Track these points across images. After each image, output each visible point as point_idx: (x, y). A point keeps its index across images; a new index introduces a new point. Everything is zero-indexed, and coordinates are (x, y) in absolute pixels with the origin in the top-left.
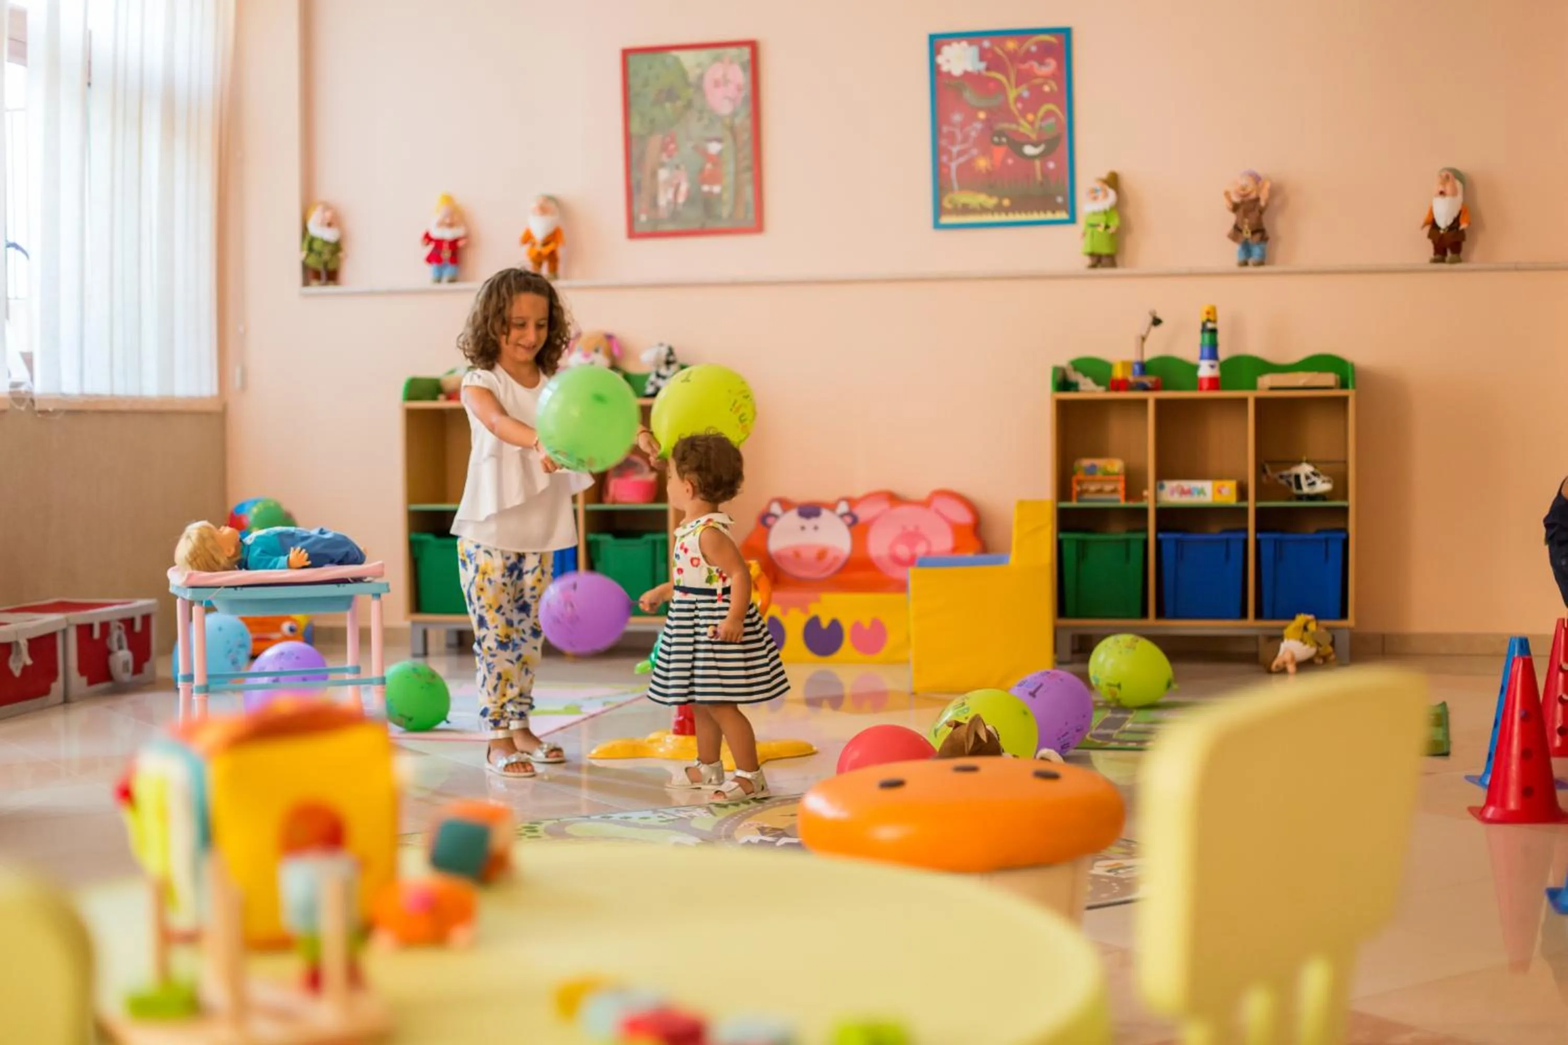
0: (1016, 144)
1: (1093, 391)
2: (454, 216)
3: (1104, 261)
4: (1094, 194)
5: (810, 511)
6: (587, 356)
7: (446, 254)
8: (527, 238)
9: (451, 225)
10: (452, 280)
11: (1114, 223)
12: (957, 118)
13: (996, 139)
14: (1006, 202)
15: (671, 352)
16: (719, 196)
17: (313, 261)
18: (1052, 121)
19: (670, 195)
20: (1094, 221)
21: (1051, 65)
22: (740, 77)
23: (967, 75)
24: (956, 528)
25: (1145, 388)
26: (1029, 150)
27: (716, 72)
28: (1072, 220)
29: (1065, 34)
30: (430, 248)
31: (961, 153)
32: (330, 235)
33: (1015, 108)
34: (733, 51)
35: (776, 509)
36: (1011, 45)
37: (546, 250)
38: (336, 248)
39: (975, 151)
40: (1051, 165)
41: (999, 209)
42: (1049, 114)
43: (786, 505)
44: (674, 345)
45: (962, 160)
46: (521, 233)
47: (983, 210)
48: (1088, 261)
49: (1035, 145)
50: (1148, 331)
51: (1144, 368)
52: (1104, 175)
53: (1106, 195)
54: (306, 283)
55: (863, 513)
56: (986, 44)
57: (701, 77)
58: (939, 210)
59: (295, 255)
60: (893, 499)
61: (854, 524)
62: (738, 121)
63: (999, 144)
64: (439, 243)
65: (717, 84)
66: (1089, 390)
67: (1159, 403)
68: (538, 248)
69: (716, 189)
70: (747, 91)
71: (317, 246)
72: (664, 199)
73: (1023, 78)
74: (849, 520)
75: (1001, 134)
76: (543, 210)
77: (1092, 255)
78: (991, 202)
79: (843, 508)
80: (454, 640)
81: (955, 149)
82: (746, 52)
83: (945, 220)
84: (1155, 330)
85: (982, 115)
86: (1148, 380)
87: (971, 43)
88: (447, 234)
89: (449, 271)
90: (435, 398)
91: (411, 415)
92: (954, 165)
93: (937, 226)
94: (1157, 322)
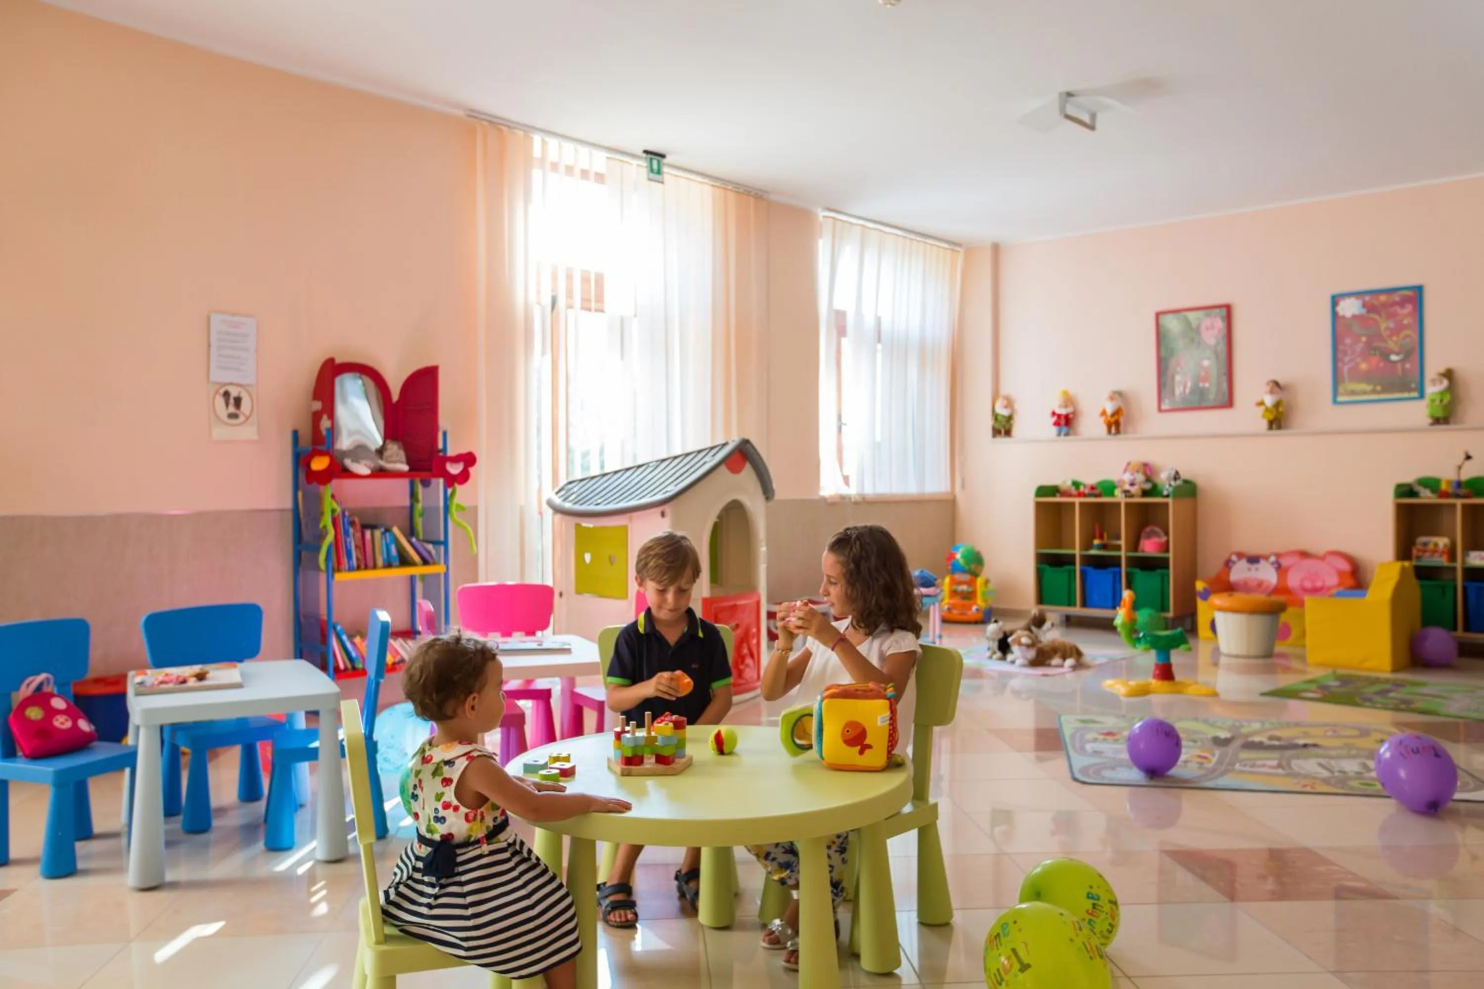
0: (1385, 355)
1: (1429, 498)
2: (1068, 400)
3: (1441, 421)
4: (1433, 381)
5: (1254, 560)
6: (1132, 474)
7: (1063, 422)
8: (1104, 413)
9: (1066, 406)
10: (1067, 434)
11: (1447, 398)
12: (1348, 341)
13: (1372, 352)
14: (1379, 388)
15: (1177, 473)
16: (1208, 389)
17: (997, 426)
18: (1408, 340)
19: (1182, 388)
20: (1433, 397)
21: (1409, 308)
22: (1220, 324)
23: (1354, 317)
24: (1340, 573)
25: (1457, 496)
26: (1394, 358)
27: (1207, 322)
28: (1422, 396)
29: (1419, 290)
30: (1055, 419)
31: (1350, 361)
32: (1005, 412)
33: (1385, 334)
34: (1217, 311)
35: (1234, 558)
36: (1383, 298)
37: (1113, 420)
38: (1010, 418)
39: (1358, 360)
40: (1408, 366)
41: (1374, 392)
42: (1407, 336)
43: (1240, 556)
44: (1178, 470)
45: (1352, 365)
46: (1100, 410)
47: (1365, 393)
48: (1430, 421)
49: (1398, 354)
50: (1463, 463)
51: (1459, 484)
52: (1442, 370)
53: (1441, 382)
54: (994, 436)
55: (1285, 562)
56: (1367, 298)
57: (1199, 326)
58: (1335, 394)
59: (988, 423)
60: (1304, 555)
61: (1279, 567)
62: (1219, 349)
63: (1375, 354)
64: (1059, 416)
65: (1207, 329)
66: (1427, 497)
67: (1464, 507)
68: (1109, 418)
69: (1207, 385)
70: (1224, 331)
71: (999, 418)
72: (1178, 391)
73: (1391, 316)
74: (1276, 566)
75: (1375, 349)
76: (1112, 398)
77: (1432, 417)
78: (1369, 388)
79: (1273, 559)
80: (1064, 619)
81: (1347, 359)
82: (1224, 312)
83: (1341, 399)
84: (1468, 463)
85: (1364, 339)
86: (1462, 491)
87: (1357, 298)
88: (1063, 411)
89: (1064, 430)
90: (1054, 495)
91: (1038, 505)
92: (1346, 369)
93: (1335, 402)
94: (1468, 457)
